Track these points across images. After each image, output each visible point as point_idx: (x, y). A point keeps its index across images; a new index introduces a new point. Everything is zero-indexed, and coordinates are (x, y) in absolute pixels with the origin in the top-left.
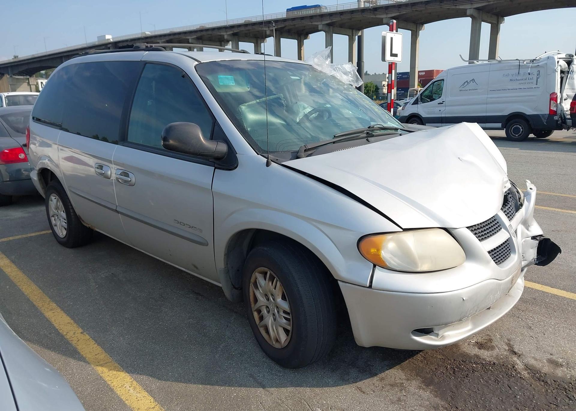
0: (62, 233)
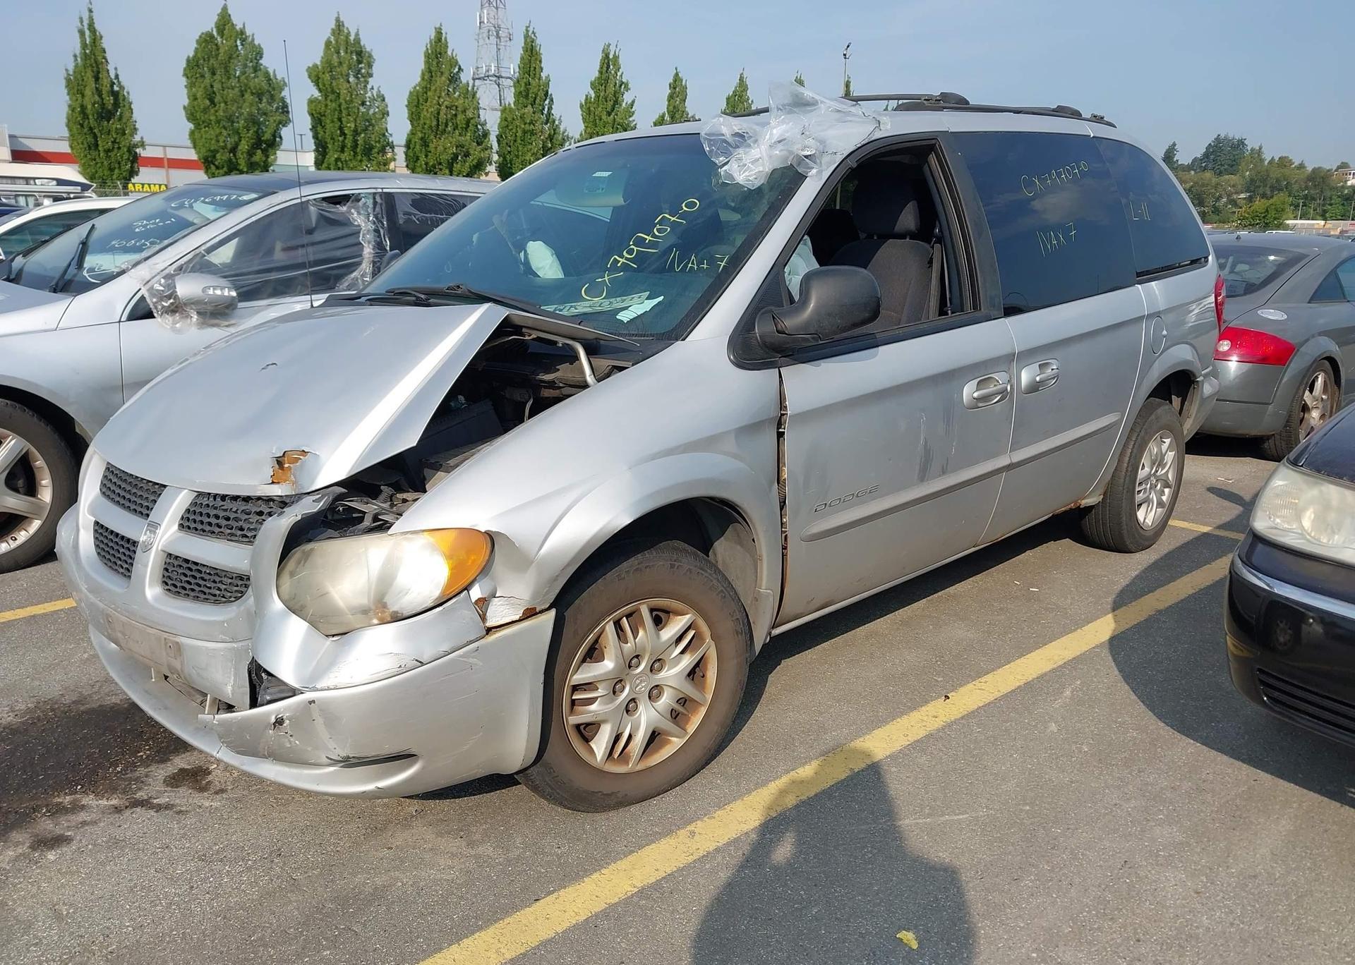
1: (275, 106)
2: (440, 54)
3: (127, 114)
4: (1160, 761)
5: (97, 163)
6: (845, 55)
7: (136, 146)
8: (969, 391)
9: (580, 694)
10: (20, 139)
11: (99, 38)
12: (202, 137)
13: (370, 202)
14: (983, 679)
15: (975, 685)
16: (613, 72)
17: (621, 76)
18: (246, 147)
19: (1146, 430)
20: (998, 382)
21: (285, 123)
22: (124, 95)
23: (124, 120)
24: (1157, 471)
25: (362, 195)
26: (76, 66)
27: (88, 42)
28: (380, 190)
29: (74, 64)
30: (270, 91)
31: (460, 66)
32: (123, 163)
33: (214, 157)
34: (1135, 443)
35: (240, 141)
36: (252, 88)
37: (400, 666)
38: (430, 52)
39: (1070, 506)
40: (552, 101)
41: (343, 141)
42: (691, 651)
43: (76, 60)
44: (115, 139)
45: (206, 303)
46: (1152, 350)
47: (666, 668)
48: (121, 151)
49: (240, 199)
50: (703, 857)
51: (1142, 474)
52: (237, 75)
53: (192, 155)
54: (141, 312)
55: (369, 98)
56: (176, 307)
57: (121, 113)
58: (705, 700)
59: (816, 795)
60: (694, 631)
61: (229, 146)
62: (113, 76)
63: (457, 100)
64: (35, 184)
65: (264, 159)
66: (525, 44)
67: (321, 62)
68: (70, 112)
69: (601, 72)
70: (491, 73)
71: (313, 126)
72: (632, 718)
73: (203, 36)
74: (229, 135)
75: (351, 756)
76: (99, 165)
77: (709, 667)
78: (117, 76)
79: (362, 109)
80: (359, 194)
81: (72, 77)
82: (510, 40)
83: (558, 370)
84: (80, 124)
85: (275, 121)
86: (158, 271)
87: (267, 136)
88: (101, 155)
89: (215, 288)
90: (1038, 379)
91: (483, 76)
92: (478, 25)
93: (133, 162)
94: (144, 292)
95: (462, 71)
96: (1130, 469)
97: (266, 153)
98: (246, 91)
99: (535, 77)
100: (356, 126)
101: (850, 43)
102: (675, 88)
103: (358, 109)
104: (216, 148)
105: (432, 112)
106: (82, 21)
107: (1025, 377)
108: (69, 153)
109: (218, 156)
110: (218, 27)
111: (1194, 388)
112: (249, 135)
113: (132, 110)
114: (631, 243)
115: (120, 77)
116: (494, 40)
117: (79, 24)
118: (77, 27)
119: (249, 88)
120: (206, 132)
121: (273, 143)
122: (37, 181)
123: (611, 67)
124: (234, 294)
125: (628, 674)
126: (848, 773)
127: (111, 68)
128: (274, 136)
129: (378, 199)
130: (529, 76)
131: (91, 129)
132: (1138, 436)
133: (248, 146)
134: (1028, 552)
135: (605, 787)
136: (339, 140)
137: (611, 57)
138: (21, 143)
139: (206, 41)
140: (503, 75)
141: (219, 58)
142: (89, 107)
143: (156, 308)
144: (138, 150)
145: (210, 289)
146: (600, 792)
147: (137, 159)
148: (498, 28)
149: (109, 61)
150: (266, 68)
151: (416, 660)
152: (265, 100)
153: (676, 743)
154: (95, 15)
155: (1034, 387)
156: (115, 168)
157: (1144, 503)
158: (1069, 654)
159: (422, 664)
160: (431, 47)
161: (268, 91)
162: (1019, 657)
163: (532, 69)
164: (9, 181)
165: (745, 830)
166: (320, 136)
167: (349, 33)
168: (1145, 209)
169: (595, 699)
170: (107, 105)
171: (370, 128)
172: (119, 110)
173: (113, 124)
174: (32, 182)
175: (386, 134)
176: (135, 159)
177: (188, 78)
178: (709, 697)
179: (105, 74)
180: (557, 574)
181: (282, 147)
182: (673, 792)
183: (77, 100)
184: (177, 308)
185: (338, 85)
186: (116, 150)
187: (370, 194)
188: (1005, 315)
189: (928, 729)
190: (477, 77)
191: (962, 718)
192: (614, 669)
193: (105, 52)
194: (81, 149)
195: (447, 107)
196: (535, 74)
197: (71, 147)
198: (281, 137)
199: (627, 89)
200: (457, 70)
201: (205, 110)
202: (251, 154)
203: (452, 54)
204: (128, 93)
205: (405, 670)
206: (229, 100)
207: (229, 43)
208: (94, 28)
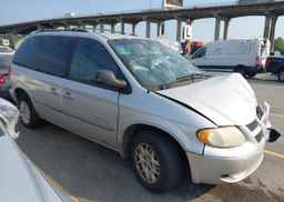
0: (27, 121)
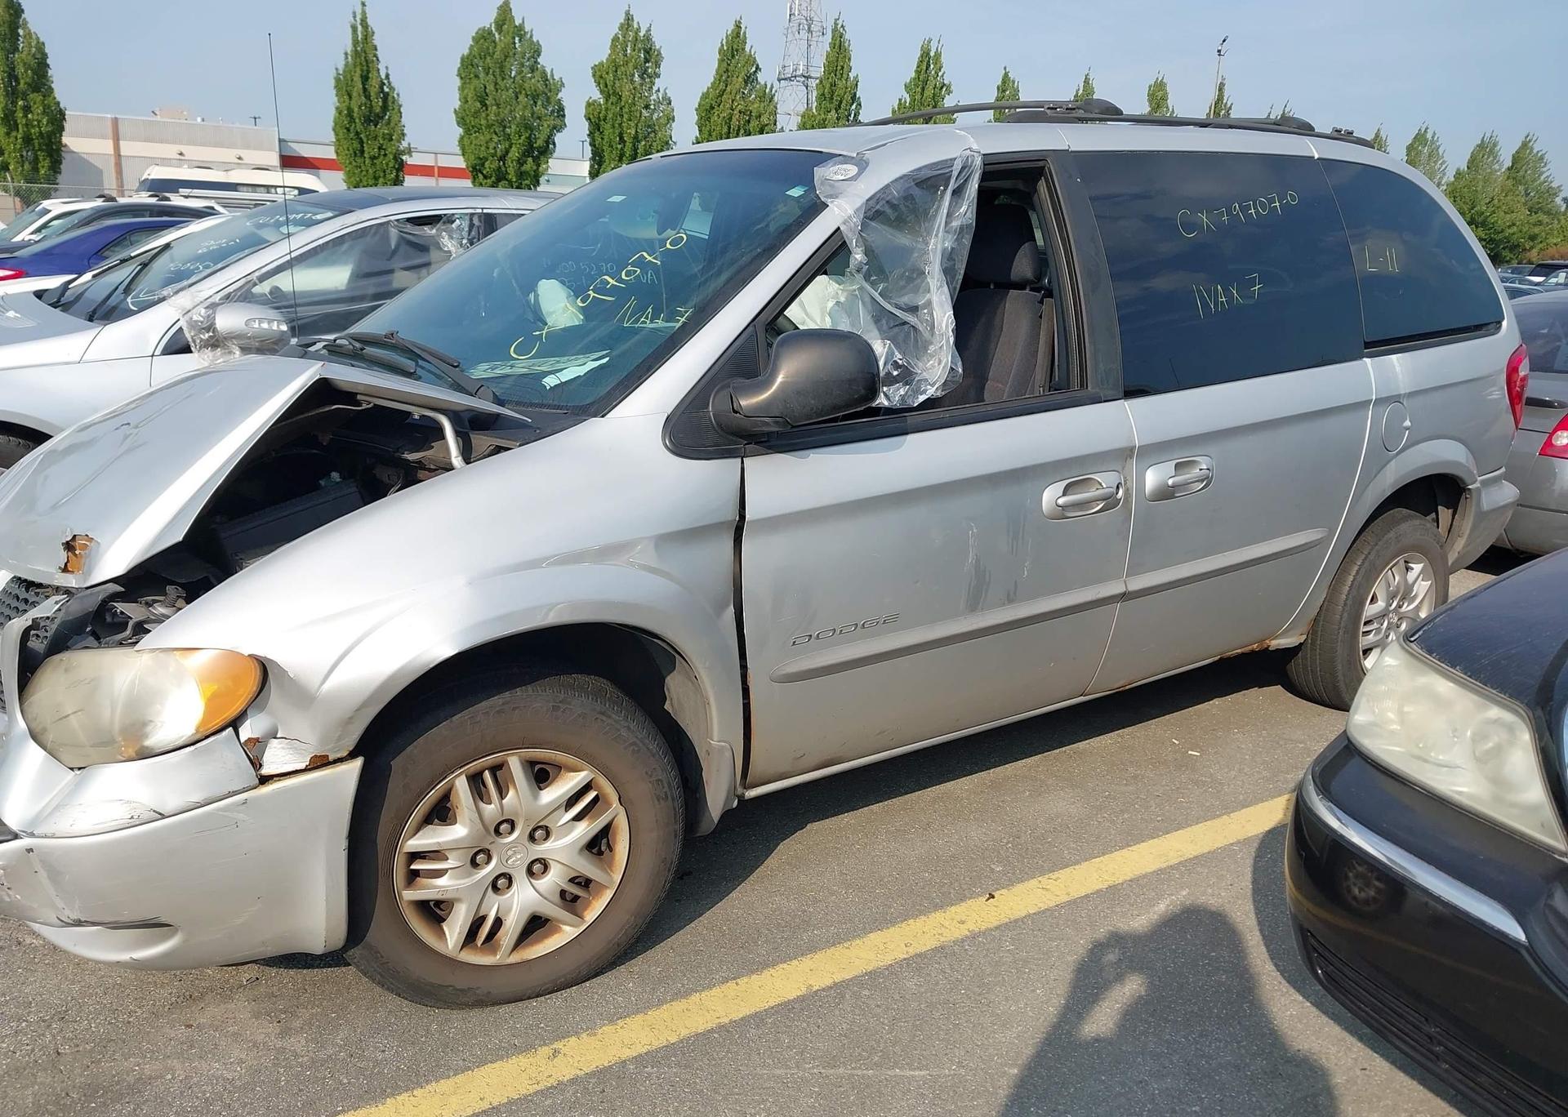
1: (550, 109)
2: (737, 51)
3: (395, 118)
4: (1239, 1023)
5: (362, 171)
6: (1219, 51)
7: (403, 153)
8: (1051, 495)
9: (422, 863)
10: (289, 144)
11: (370, 33)
12: (471, 143)
13: (466, 225)
14: (1054, 875)
15: (1040, 882)
16: (933, 72)
17: (942, 76)
18: (517, 155)
19: (1378, 551)
20: (1101, 484)
21: (560, 127)
22: (393, 97)
23: (392, 124)
24: (1400, 607)
25: (457, 216)
26: (346, 65)
27: (359, 39)
28: (480, 211)
29: (344, 63)
30: (545, 93)
31: (758, 65)
32: (388, 171)
33: (483, 165)
34: (1359, 569)
35: (511, 147)
36: (527, 89)
37: (132, 817)
38: (725, 48)
39: (1250, 648)
40: (860, 105)
41: (622, 149)
42: (590, 818)
43: (347, 58)
44: (382, 145)
45: (249, 338)
46: (1384, 448)
47: (553, 838)
48: (387, 159)
49: (314, 218)
50: (551, 1088)
51: (1370, 610)
52: (513, 75)
53: (460, 162)
54: (178, 346)
55: (654, 100)
56: (217, 340)
57: (390, 117)
58: (612, 881)
59: (742, 1019)
60: (595, 793)
61: (499, 153)
62: (383, 77)
63: (753, 103)
64: (277, 193)
65: (535, 168)
66: (832, 39)
67: (607, 59)
68: (337, 115)
69: (918, 72)
70: (799, 73)
71: (590, 132)
72: (500, 897)
73: (480, 32)
74: (500, 141)
75: (83, 919)
76: (364, 173)
77: (618, 840)
78: (387, 76)
79: (645, 113)
80: (453, 214)
81: (341, 77)
82: (823, 34)
83: (433, 447)
84: (346, 128)
85: (549, 126)
86: (202, 299)
87: (540, 143)
88: (367, 162)
89: (261, 320)
90: (1170, 482)
91: (790, 76)
92: (788, 17)
93: (398, 170)
94: (182, 323)
95: (760, 71)
96: (1349, 602)
97: (537, 161)
98: (521, 93)
99: (842, 77)
100: (637, 131)
101: (1227, 37)
102: (1004, 91)
103: (641, 113)
104: (485, 155)
105: (724, 117)
106: (355, 17)
107: (1153, 478)
108: (334, 160)
109: (487, 164)
110: (496, 22)
111: (1466, 498)
112: (521, 141)
113: (401, 113)
114: (591, 288)
115: (390, 77)
116: (804, 34)
117: (353, 20)
118: (350, 22)
119: (524, 89)
120: (476, 138)
121: (546, 150)
122: (278, 189)
123: (932, 66)
124: (284, 328)
125: (493, 842)
126: (803, 991)
127: (381, 67)
128: (547, 143)
129: (476, 221)
130: (836, 75)
131: (357, 134)
132: (1365, 559)
133: (519, 153)
134: (1216, 701)
135: (460, 981)
136: (617, 148)
137: (932, 54)
138: (290, 147)
139: (483, 37)
140: (812, 75)
141: (495, 56)
142: (356, 110)
143: (194, 341)
144: (404, 158)
145: (255, 321)
146: (451, 986)
147: (403, 167)
148: (810, 21)
149: (380, 59)
150: (543, 66)
151: (154, 811)
152: (539, 103)
153: (568, 932)
154: (367, 9)
155: (1165, 493)
156: (380, 177)
157: (1375, 647)
158: (1191, 851)
159: (163, 816)
160: (726, 43)
161: (544, 93)
162: (1122, 848)
163: (839, 68)
164: (250, 189)
165: (624, 1057)
166: (597, 143)
167: (639, 29)
168: (1392, 258)
169: (445, 871)
170: (375, 108)
171: (652, 135)
172: (388, 113)
173: (380, 129)
174: (273, 190)
175: (670, 142)
176: (401, 167)
177: (462, 78)
178: (617, 877)
179: (375, 74)
180: (350, 716)
181: (555, 155)
182: (565, 993)
183: (344, 102)
184: (216, 342)
185: (621, 87)
186: (382, 157)
187: (467, 214)
188: (1125, 396)
189: (942, 939)
190: (783, 76)
191: (997, 928)
192: (468, 835)
193: (376, 50)
194: (346, 155)
195: (740, 112)
196: (842, 74)
197: (337, 153)
198: (554, 144)
199: (949, 92)
200: (754, 69)
201: (476, 114)
202: (521, 162)
203: (750, 51)
204: (398, 95)
205: (138, 823)
206: (502, 103)
207: (506, 41)
208: (367, 23)
